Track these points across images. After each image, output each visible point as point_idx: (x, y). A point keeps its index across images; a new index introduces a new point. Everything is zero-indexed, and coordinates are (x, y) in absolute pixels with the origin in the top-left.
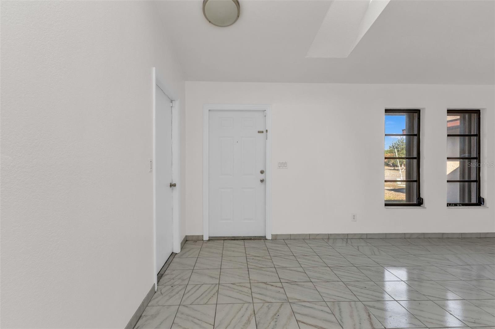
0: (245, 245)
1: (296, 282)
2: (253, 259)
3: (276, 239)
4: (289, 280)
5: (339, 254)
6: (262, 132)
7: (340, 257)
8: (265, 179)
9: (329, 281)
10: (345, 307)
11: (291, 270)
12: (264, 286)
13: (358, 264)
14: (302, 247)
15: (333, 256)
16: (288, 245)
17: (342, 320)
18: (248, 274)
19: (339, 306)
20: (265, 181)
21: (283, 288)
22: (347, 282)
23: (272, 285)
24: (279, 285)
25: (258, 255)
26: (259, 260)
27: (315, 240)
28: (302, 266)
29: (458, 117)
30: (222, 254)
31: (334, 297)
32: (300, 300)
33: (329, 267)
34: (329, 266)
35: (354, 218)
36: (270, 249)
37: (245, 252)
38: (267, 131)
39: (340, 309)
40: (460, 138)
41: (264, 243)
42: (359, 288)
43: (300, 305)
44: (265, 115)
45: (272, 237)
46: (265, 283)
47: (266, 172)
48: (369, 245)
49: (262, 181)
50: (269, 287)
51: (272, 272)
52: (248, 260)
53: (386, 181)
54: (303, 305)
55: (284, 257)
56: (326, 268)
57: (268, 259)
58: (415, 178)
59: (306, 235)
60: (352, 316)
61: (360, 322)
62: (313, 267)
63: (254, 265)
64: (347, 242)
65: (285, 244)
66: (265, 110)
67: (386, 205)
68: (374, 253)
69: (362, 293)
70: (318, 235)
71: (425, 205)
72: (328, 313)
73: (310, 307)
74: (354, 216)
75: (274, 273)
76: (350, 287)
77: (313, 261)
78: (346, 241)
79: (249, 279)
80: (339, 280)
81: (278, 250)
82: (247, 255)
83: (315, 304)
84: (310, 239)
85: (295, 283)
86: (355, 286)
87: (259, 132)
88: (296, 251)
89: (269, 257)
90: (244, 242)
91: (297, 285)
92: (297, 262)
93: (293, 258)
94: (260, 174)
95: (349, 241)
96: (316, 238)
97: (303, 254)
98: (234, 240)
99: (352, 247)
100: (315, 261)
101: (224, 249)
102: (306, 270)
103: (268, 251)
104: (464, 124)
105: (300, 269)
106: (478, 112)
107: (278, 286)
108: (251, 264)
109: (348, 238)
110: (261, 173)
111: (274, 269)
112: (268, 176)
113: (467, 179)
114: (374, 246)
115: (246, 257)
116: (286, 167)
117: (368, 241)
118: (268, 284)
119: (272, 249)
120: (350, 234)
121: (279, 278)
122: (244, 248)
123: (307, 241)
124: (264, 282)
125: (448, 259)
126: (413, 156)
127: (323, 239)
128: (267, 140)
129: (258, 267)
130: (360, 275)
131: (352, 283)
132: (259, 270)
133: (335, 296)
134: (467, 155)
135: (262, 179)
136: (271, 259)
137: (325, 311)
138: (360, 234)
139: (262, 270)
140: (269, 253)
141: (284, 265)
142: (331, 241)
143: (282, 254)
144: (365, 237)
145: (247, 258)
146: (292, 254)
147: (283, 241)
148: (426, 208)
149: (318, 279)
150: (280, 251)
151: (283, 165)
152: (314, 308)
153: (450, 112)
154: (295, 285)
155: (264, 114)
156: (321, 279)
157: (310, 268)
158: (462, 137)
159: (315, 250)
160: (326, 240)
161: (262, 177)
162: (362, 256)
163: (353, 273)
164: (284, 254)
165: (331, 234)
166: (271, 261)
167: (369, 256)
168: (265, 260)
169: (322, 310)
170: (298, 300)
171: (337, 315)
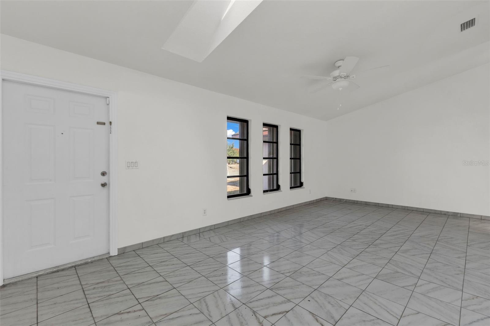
0: (77, 274)
1: (158, 295)
2: (94, 288)
3: (124, 253)
4: (150, 297)
5: (195, 250)
6: (104, 124)
7: (197, 253)
8: (107, 184)
9: (191, 280)
10: (210, 300)
11: (151, 284)
12: (118, 317)
13: (212, 255)
14: (157, 253)
15: (191, 253)
16: (140, 256)
17: (210, 315)
18: (90, 312)
19: (205, 302)
20: (107, 185)
21: (143, 309)
22: (208, 275)
23: (129, 312)
24: (139, 307)
25: (102, 280)
26: (105, 287)
27: (170, 242)
28: (162, 274)
29: (267, 129)
30: (37, 299)
31: (199, 295)
32: (166, 314)
33: (189, 266)
34: (189, 264)
35: (205, 213)
36: (118, 267)
37: (80, 283)
38: (111, 123)
39: (207, 305)
40: (268, 144)
41: (109, 262)
42: (218, 276)
43: (167, 320)
44: (108, 103)
45: (118, 252)
46: (118, 314)
47: (109, 173)
48: (218, 234)
49: (104, 185)
50: (125, 316)
51: (125, 295)
52: (86, 293)
53: (228, 177)
54: (170, 319)
55: (139, 271)
56: (186, 268)
57: (116, 281)
58: (245, 174)
59: (161, 239)
60: (217, 306)
61: (225, 308)
62: (174, 271)
63: (98, 295)
64: (200, 237)
65: (137, 255)
66: (108, 97)
67: (229, 197)
68: (223, 241)
69: (221, 280)
70: (173, 235)
71: (252, 194)
72: (196, 314)
73: (178, 317)
74: (205, 211)
75: (129, 295)
76: (210, 279)
77: (172, 265)
78: (199, 235)
79: (92, 318)
80: (200, 275)
81: (128, 266)
82: (84, 287)
83: (183, 311)
84: (164, 242)
85: (157, 297)
86: (215, 276)
87: (98, 123)
88: (151, 260)
89: (119, 278)
90: (76, 269)
91: (160, 298)
92: (155, 272)
93: (149, 269)
94: (102, 177)
95: (201, 235)
96: (171, 240)
97: (158, 261)
98: (58, 271)
99: (204, 239)
100: (173, 264)
101: (40, 290)
102: (166, 277)
103: (116, 271)
104: (270, 134)
105: (161, 279)
106: (276, 127)
107: (136, 310)
108: (91, 296)
109: (200, 232)
110: (102, 175)
111: (128, 291)
112: (113, 179)
113: (271, 173)
114: (221, 234)
115: (82, 289)
116: (137, 167)
117: (216, 231)
118: (122, 313)
119: (120, 267)
120: (201, 228)
121: (137, 299)
122: (77, 278)
123: (162, 246)
124: (116, 312)
125: (267, 231)
126: (244, 156)
127: (177, 239)
128: (111, 134)
129: (104, 296)
130: (216, 264)
131: (211, 274)
132: (106, 299)
133: (200, 293)
134: (271, 156)
135: (103, 183)
136: (122, 280)
137: (194, 314)
138: (209, 226)
139: (111, 298)
140: (117, 273)
141: (140, 281)
142: (185, 239)
143: (134, 268)
144: (213, 228)
145: (84, 291)
146: (148, 265)
147: (133, 252)
148: (252, 196)
149: (181, 283)
150: (131, 265)
151: (132, 165)
152: (183, 316)
153: (265, 125)
154: (157, 300)
155: (106, 101)
156: (183, 281)
157: (170, 274)
158: (269, 143)
159: (171, 253)
160: (181, 239)
161: (104, 179)
162: (214, 246)
163: (210, 264)
164: (137, 268)
165: (185, 232)
166: (122, 282)
167: (219, 244)
168: (114, 283)
169: (191, 315)
170: (164, 315)
171: (205, 312)
